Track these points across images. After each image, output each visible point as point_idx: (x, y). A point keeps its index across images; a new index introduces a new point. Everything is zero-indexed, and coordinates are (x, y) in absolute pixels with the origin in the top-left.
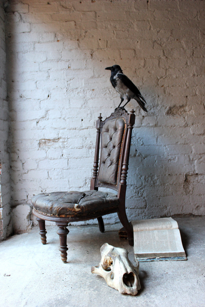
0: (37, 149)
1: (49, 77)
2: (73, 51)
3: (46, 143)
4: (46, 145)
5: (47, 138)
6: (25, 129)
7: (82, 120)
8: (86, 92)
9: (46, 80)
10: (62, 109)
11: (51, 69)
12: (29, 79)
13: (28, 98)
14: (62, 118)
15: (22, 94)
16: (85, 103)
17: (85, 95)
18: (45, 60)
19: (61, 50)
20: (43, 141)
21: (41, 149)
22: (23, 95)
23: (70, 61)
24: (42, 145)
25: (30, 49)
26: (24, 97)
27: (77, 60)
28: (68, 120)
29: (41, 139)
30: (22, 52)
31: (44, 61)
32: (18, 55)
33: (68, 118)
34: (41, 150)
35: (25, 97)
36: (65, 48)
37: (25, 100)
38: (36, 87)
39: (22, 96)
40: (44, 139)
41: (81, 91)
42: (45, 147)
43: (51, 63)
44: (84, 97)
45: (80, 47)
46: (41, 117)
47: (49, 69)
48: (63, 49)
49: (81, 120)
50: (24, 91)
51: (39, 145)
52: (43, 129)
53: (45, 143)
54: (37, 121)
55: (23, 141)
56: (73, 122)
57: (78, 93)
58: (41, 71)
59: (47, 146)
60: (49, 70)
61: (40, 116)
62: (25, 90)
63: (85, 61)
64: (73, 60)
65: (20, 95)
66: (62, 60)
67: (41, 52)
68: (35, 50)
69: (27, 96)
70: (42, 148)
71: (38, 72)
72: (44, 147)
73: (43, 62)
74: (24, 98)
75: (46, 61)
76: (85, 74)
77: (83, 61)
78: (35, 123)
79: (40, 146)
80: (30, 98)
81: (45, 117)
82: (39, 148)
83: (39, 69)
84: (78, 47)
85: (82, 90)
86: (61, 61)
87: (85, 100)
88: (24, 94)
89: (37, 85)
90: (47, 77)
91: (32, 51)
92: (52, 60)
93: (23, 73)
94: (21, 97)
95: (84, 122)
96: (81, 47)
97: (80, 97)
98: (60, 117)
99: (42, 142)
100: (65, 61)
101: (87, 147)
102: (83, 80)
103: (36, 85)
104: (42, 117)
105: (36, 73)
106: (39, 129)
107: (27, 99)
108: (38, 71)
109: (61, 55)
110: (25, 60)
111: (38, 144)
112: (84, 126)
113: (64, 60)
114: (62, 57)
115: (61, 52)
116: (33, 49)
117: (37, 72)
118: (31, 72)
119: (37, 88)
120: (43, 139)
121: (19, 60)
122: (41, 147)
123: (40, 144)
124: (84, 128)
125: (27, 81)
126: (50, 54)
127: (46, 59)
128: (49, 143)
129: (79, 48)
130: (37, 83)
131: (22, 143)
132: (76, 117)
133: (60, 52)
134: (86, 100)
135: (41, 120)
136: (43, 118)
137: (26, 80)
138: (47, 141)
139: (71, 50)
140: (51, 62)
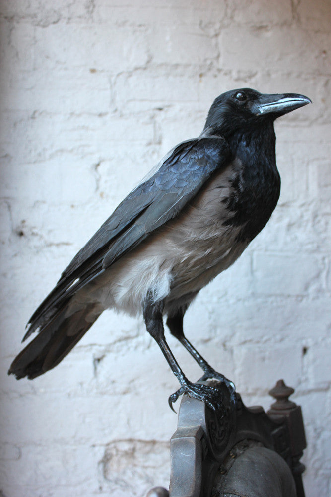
0: (96, 486)
1: (160, 143)
2: (269, 34)
3: (137, 454)
4: (135, 465)
5: (141, 435)
6: (35, 393)
7: (305, 351)
8: (322, 222)
9: (144, 156)
10: (215, 299)
11: (169, 106)
12: (62, 151)
13: (56, 241)
14: (216, 340)
15: (23, 222)
16: (318, 276)
17: (323, 235)
18: (142, 63)
19: (218, 26)
20: (125, 447)
21: (114, 486)
22: (30, 222)
23: (258, 76)
24: (115, 466)
25: (69, 6)
26: (33, 234)
27: (289, 74)
28: (244, 350)
29: (114, 442)
30: (35, 16)
31: (137, 69)
32: (11, 30)
33: (244, 343)
34: (112, 491)
35: (41, 237)
36: (232, 18)
37: (38, 251)
38: (97, 188)
39: (25, 230)
40: (131, 441)
41: (302, 216)
42: (129, 473)
43: (171, 78)
44: (318, 247)
45: (299, 21)
46: (120, 334)
47: (159, 105)
48: (226, 22)
49: (300, 352)
50: (36, 204)
51: (105, 466)
52: (124, 393)
53: (131, 454)
54: (98, 356)
55: (24, 450)
56: (267, 362)
57: (290, 226)
58: (121, 116)
59: (139, 470)
60: (160, 109)
61: (112, 333)
62: (44, 202)
63: (322, 82)
64: (269, 74)
65: (17, 222)
66: (219, 70)
67: (124, 23)
68: (94, 14)
69: (50, 231)
70: (116, 481)
71: (108, 118)
72: (124, 473)
73: (130, 74)
74: (35, 242)
75: (145, 68)
76: (321, 142)
77: (311, 82)
78: (90, 362)
79: (105, 472)
80: (67, 244)
81: (137, 336)
82: (105, 485)
83: (113, 101)
84: (294, 18)
85: (308, 216)
86: (215, 76)
87: (320, 262)
88: (34, 219)
89: (102, 183)
90: (149, 144)
91: (80, 17)
92: (176, 66)
93: (33, 118)
94: (21, 234)
95: (314, 360)
96: (303, 20)
97: (302, 244)
98: (207, 337)
99: (117, 451)
100: (235, 75)
101: (321, 472)
102: (313, 169)
103: (98, 181)
104: (124, 335)
105: (98, 122)
106: (102, 393)
107: (50, 245)
108: (106, 114)
109: (217, 45)
110: (47, 57)
111: (99, 463)
112: (310, 376)
113: (230, 72)
114: (218, 57)
115: (217, 35)
116: (88, 7)
117: (100, 115)
118: (72, 114)
119: (102, 195)
120: (120, 441)
121: (17, 54)
122: (113, 475)
123: (106, 460)
124: (311, 385)
125: (51, 156)
126: (168, 38)
127: (145, 58)
128: (148, 453)
129: (294, 26)
130: (100, 168)
131: (20, 455)
132: (278, 337)
133: (212, 32)
134: (323, 259)
135: (118, 351)
136: (127, 338)
137: (45, 150)
138: (139, 445)
139: (260, 28)
140: (168, 75)
